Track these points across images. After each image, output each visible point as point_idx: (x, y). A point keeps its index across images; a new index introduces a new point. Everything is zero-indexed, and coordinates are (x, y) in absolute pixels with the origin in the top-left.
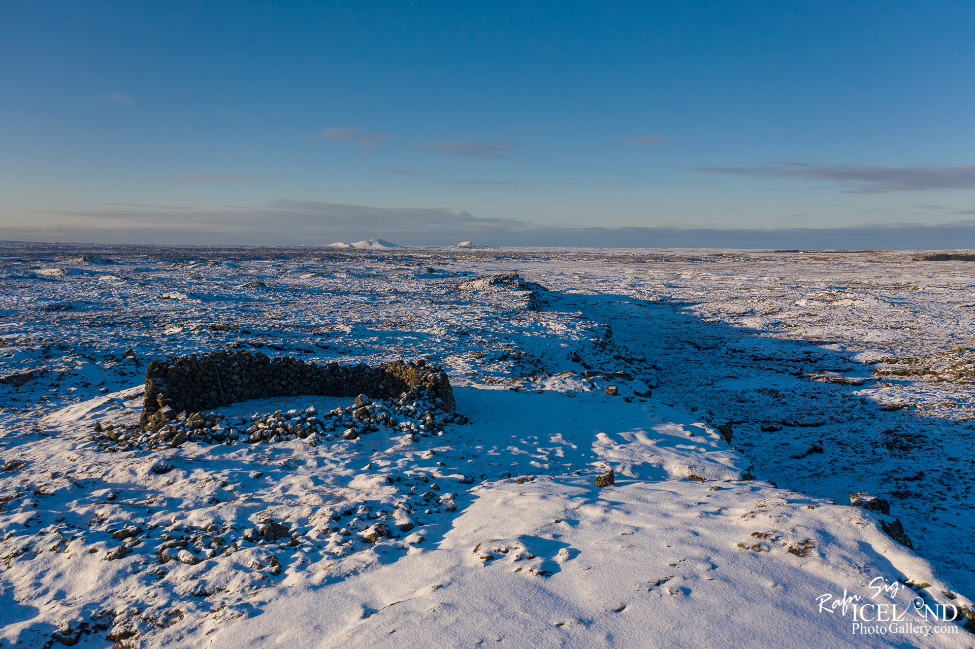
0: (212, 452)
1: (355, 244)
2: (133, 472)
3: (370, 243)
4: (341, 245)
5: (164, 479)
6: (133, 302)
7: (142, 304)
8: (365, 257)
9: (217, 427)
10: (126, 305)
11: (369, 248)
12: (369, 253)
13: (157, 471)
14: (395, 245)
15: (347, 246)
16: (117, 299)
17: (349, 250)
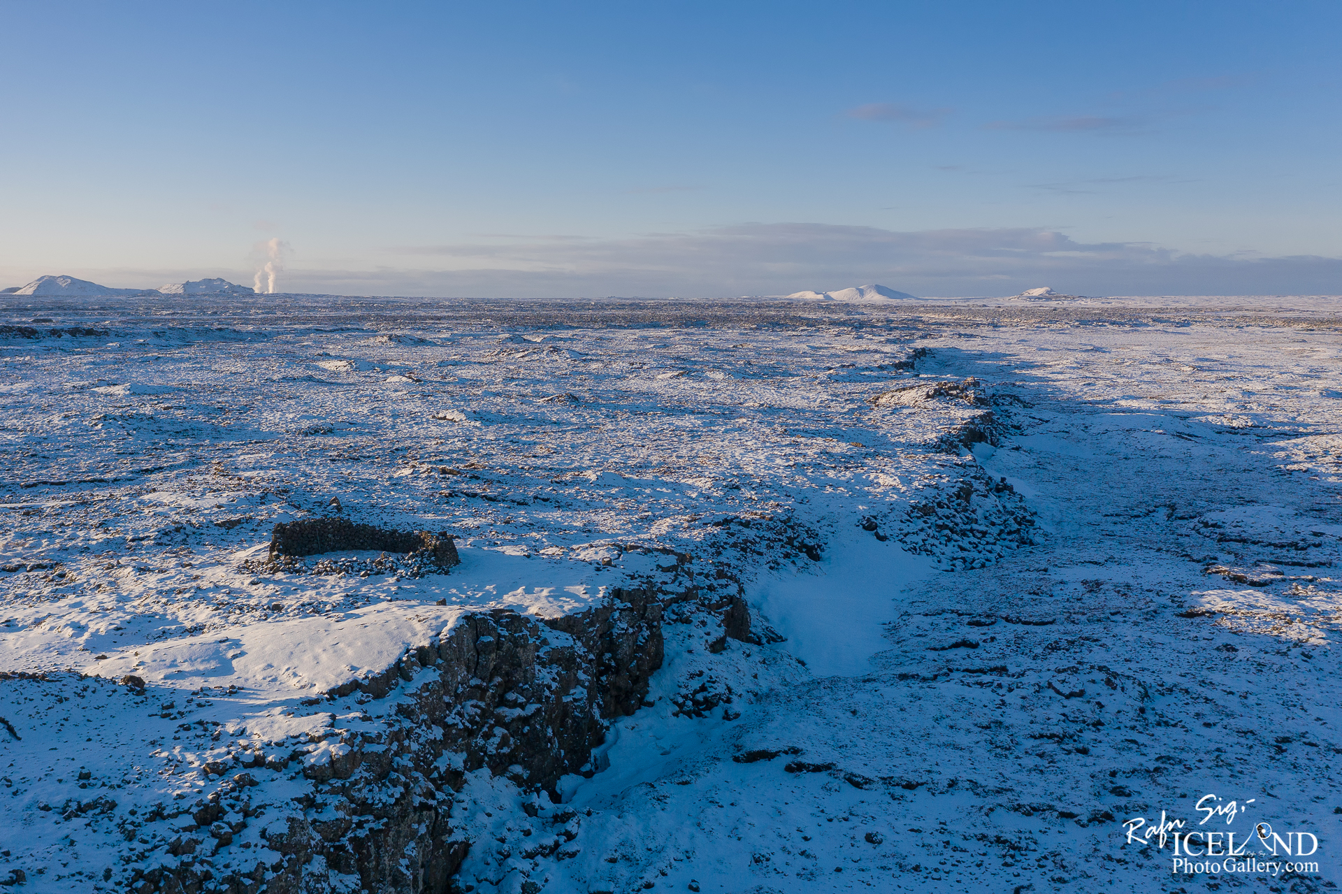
0: (287, 578)
1: (834, 295)
2: (243, 583)
3: (861, 292)
4: (810, 296)
5: (254, 587)
6: (402, 423)
7: (411, 427)
8: (834, 323)
9: (297, 565)
10: (393, 427)
11: (856, 300)
12: (848, 313)
13: (253, 583)
14: (907, 296)
15: (821, 297)
16: (385, 419)
17: (818, 306)
